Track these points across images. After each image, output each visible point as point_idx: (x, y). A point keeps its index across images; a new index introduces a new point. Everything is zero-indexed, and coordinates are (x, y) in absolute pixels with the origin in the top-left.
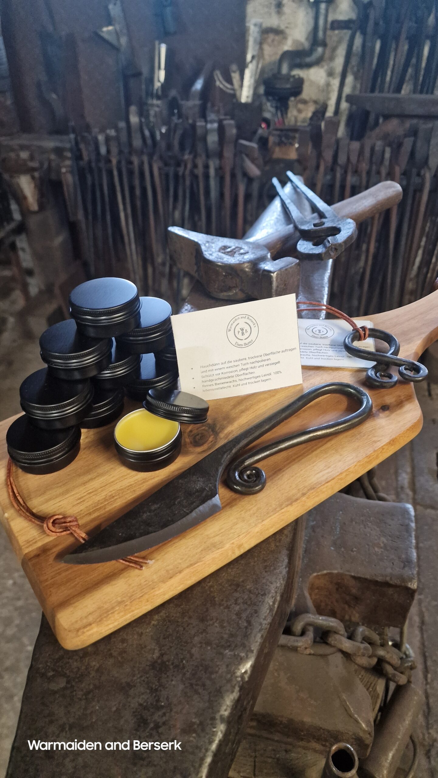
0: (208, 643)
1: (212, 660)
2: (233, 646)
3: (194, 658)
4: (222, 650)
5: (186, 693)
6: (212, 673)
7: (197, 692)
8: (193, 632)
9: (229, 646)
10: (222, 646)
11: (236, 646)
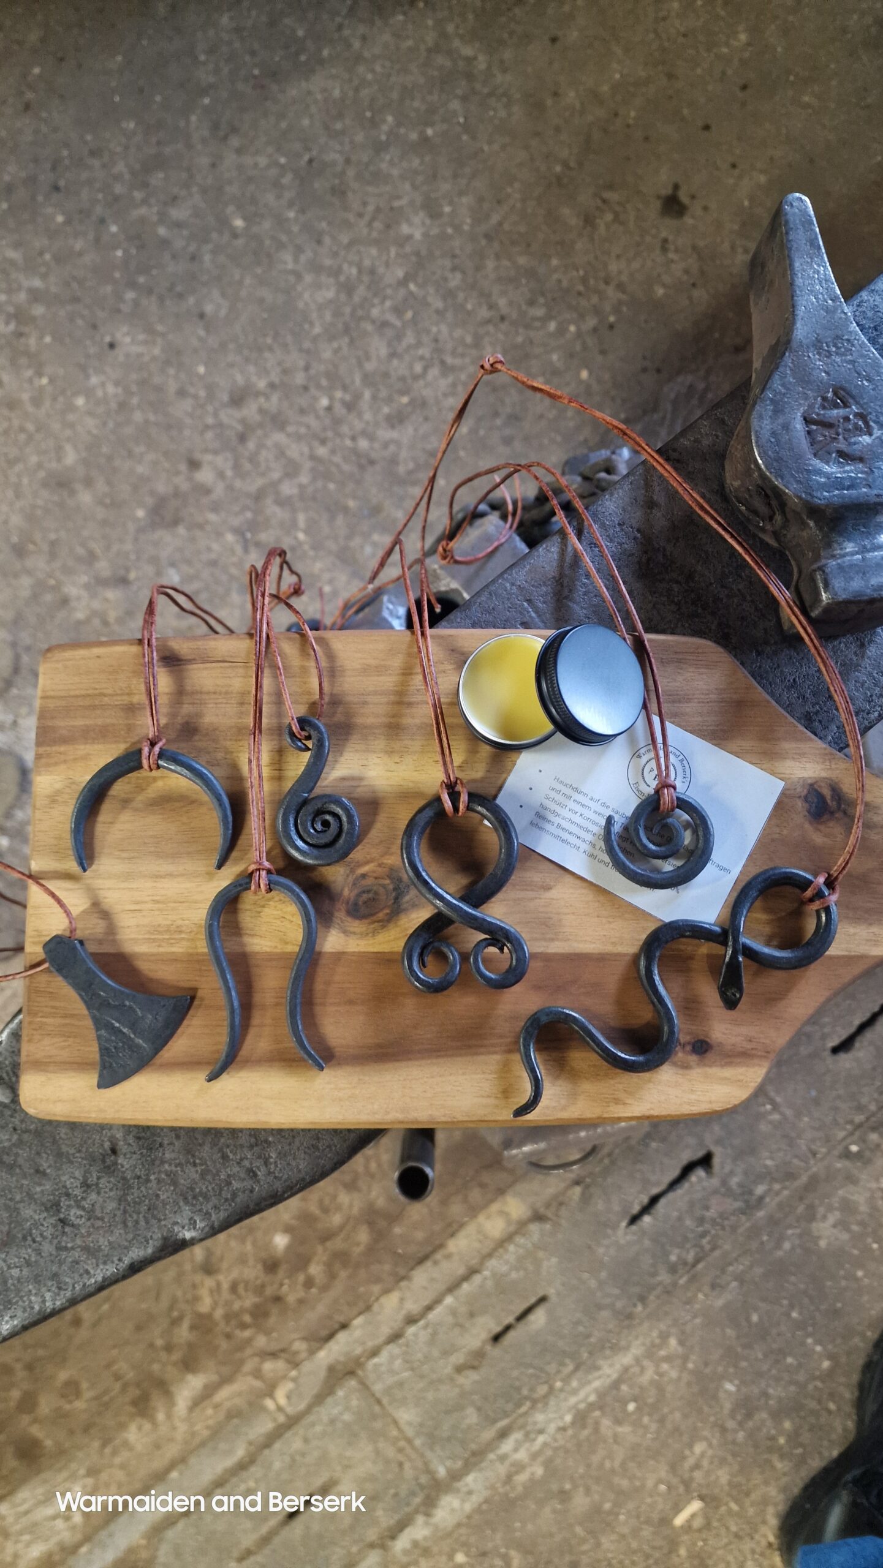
0: (175, 1183)
1: (164, 1204)
2: (198, 1207)
3: (149, 1185)
4: (181, 1203)
5: (115, 1215)
6: (154, 1217)
7: (125, 1223)
8: (168, 1156)
9: (193, 1205)
10: (185, 1199)
11: (200, 1210)
